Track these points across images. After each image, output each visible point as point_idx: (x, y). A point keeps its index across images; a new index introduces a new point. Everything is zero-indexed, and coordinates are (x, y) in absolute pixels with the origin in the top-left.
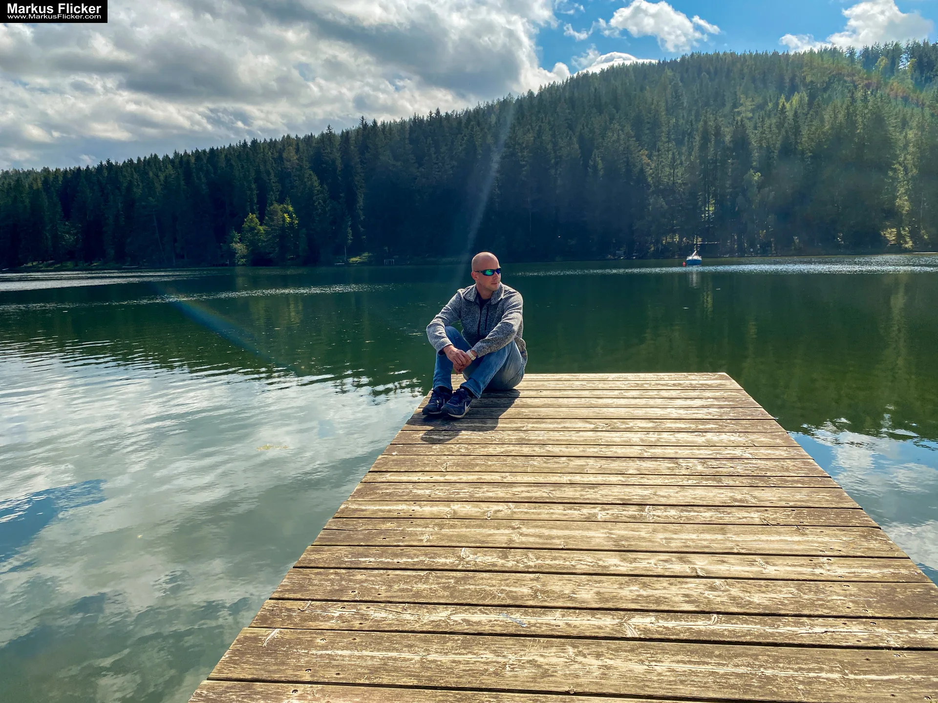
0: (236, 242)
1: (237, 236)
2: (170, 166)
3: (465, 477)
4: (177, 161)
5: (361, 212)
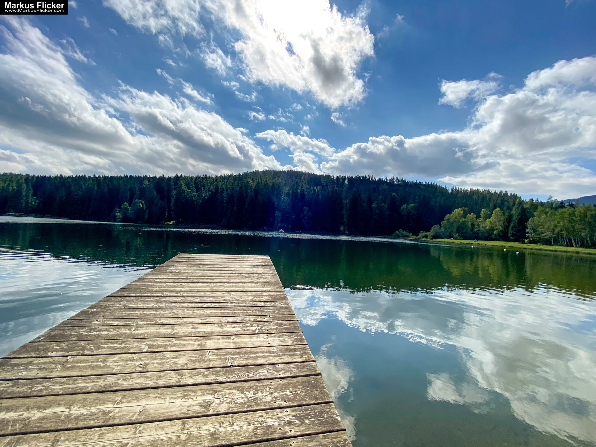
0: (118, 213)
1: (118, 210)
2: (91, 180)
3: (174, 277)
4: (95, 179)
5: (172, 206)
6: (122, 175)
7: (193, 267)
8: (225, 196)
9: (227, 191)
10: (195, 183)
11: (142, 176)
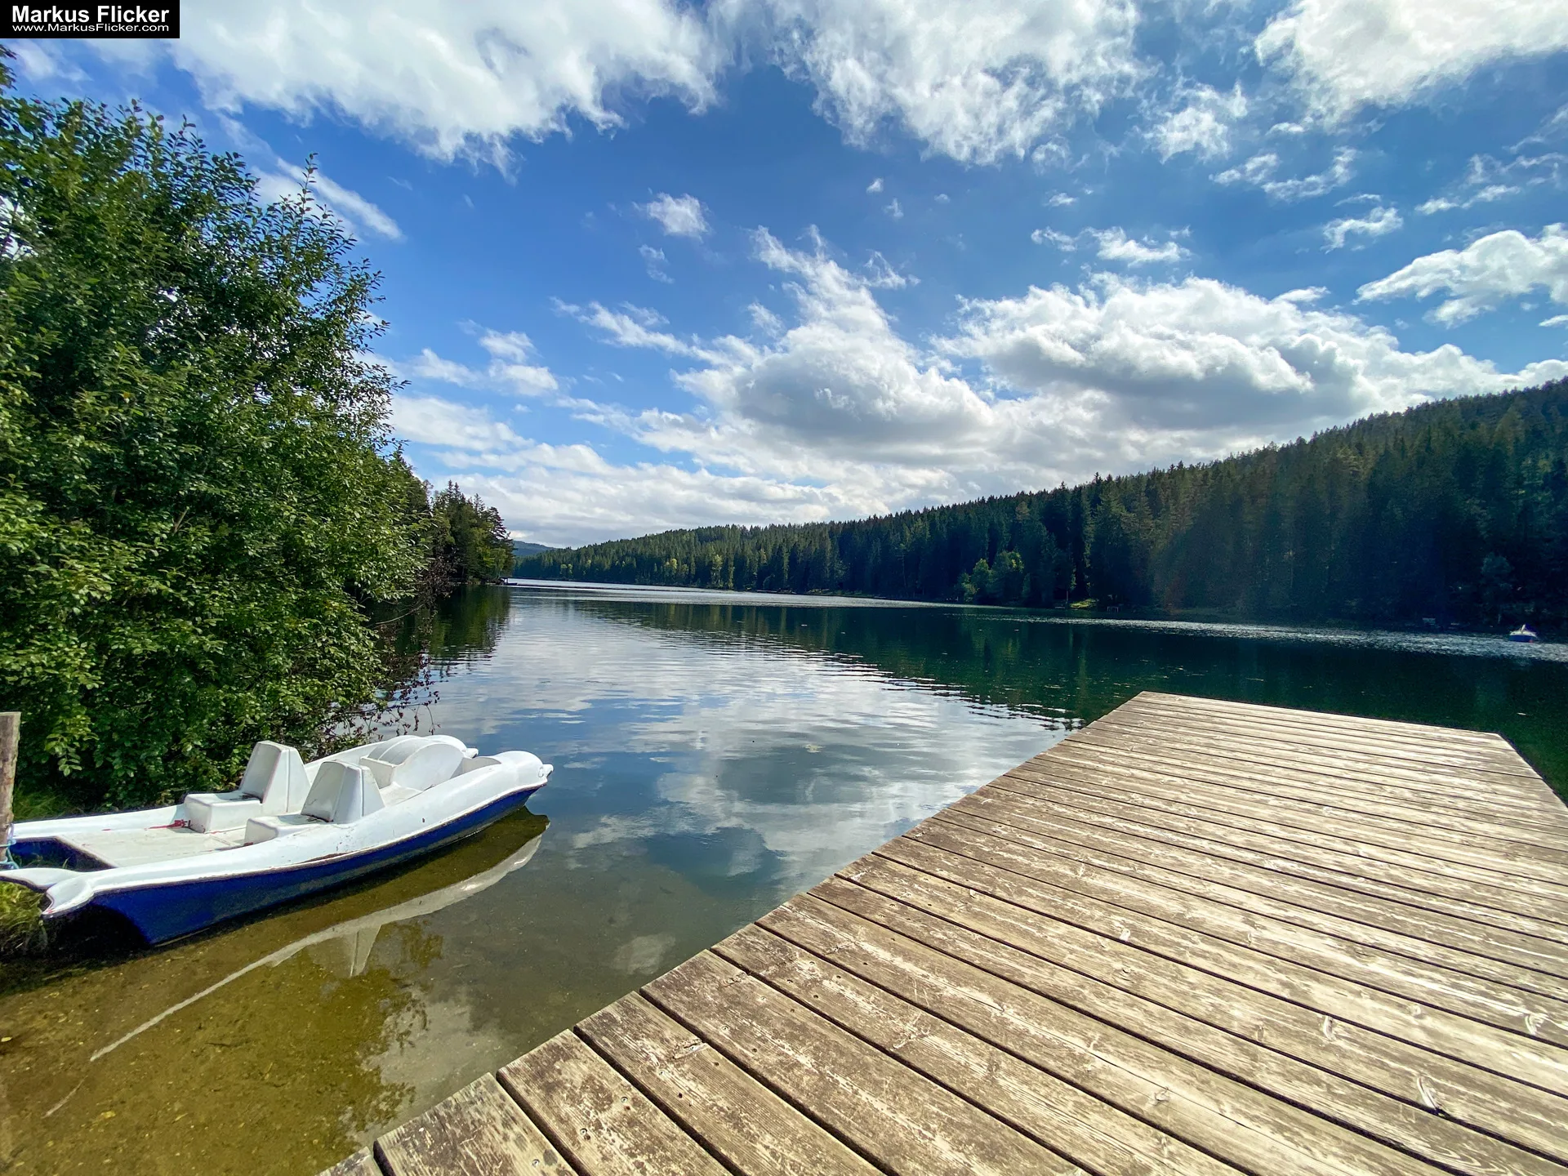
0: (967, 583)
1: (967, 576)
6: (973, 500)
7: (1194, 735)
8: (1249, 518)
9: (1253, 502)
10: (1148, 493)
11: (1014, 494)
